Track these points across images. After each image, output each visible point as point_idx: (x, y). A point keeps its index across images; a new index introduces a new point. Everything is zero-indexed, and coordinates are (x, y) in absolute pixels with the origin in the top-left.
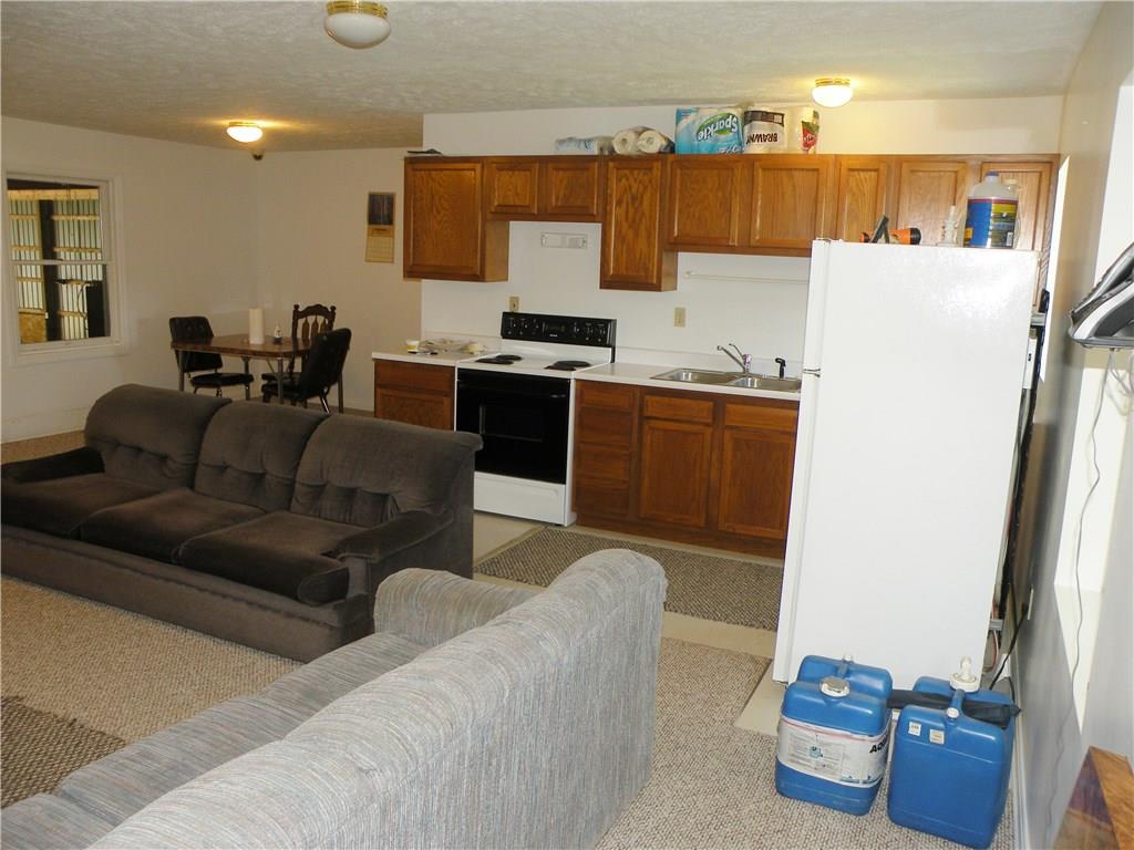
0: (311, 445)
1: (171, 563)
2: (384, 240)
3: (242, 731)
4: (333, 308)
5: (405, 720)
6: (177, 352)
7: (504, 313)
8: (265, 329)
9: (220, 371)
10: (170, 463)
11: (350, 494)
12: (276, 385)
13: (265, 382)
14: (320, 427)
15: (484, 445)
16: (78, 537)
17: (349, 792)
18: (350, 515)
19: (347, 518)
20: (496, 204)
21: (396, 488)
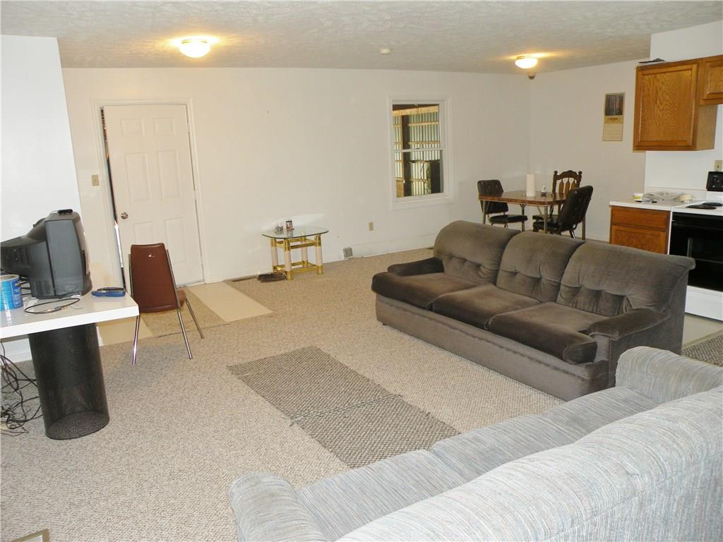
0: (572, 261)
1: (483, 329)
2: (615, 126)
3: (533, 436)
4: (580, 173)
5: (659, 446)
6: (482, 202)
7: (710, 173)
8: (535, 188)
9: (506, 213)
10: (482, 268)
11: (597, 294)
12: (543, 223)
13: (535, 221)
14: (578, 250)
15: (696, 266)
16: (431, 309)
17: (621, 485)
18: (597, 308)
19: (595, 309)
20: (708, 93)
21: (630, 292)
